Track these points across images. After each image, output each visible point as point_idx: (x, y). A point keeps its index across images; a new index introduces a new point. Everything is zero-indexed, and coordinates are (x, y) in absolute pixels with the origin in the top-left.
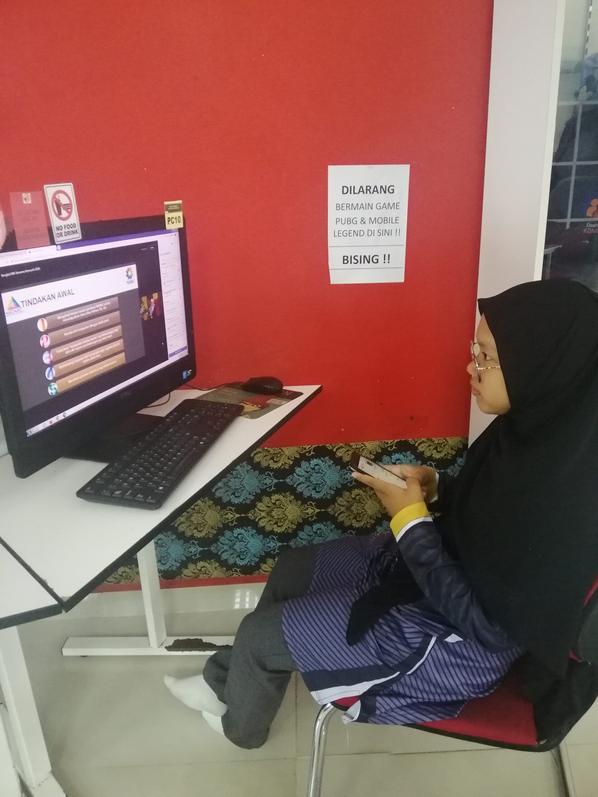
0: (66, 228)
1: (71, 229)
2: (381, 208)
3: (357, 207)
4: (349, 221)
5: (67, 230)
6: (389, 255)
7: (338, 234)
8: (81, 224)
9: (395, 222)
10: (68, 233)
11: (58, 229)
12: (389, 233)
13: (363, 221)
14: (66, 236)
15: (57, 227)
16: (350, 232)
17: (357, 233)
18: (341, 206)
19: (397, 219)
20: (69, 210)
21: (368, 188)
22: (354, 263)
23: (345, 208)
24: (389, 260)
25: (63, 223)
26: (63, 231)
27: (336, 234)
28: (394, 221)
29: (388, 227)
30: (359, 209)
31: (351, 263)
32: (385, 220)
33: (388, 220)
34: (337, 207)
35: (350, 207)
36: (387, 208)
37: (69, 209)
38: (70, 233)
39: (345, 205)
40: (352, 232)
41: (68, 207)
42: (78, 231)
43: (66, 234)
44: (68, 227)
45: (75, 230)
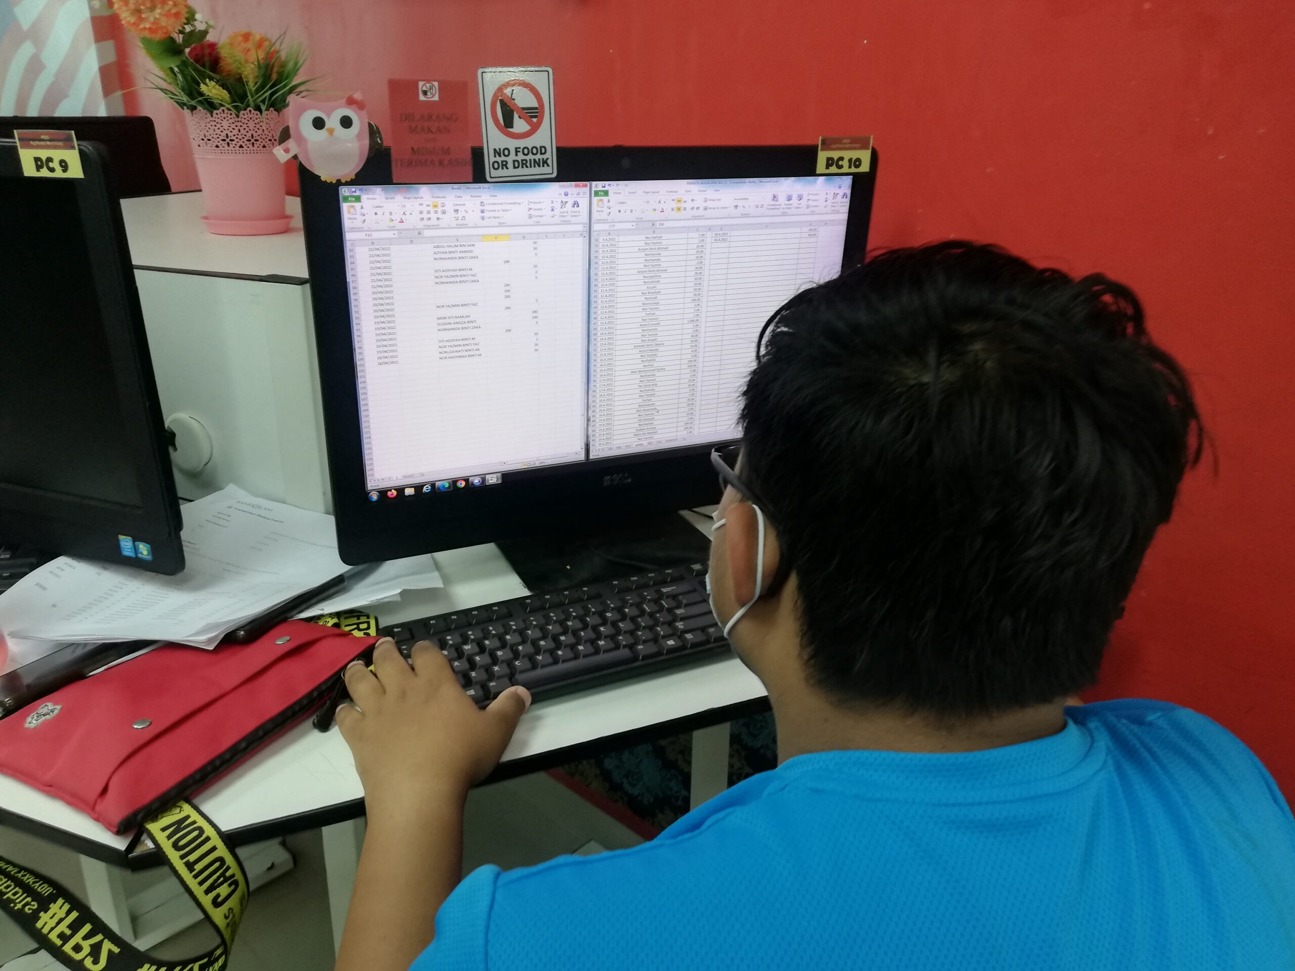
0: (520, 154)
1: (531, 157)
5: (521, 157)
8: (558, 150)
10: (524, 164)
11: (497, 153)
14: (515, 167)
15: (495, 150)
20: (535, 120)
25: (512, 144)
26: (510, 160)
37: (535, 117)
38: (528, 164)
41: (533, 115)
42: (549, 162)
43: (517, 165)
44: (526, 151)
45: (543, 159)
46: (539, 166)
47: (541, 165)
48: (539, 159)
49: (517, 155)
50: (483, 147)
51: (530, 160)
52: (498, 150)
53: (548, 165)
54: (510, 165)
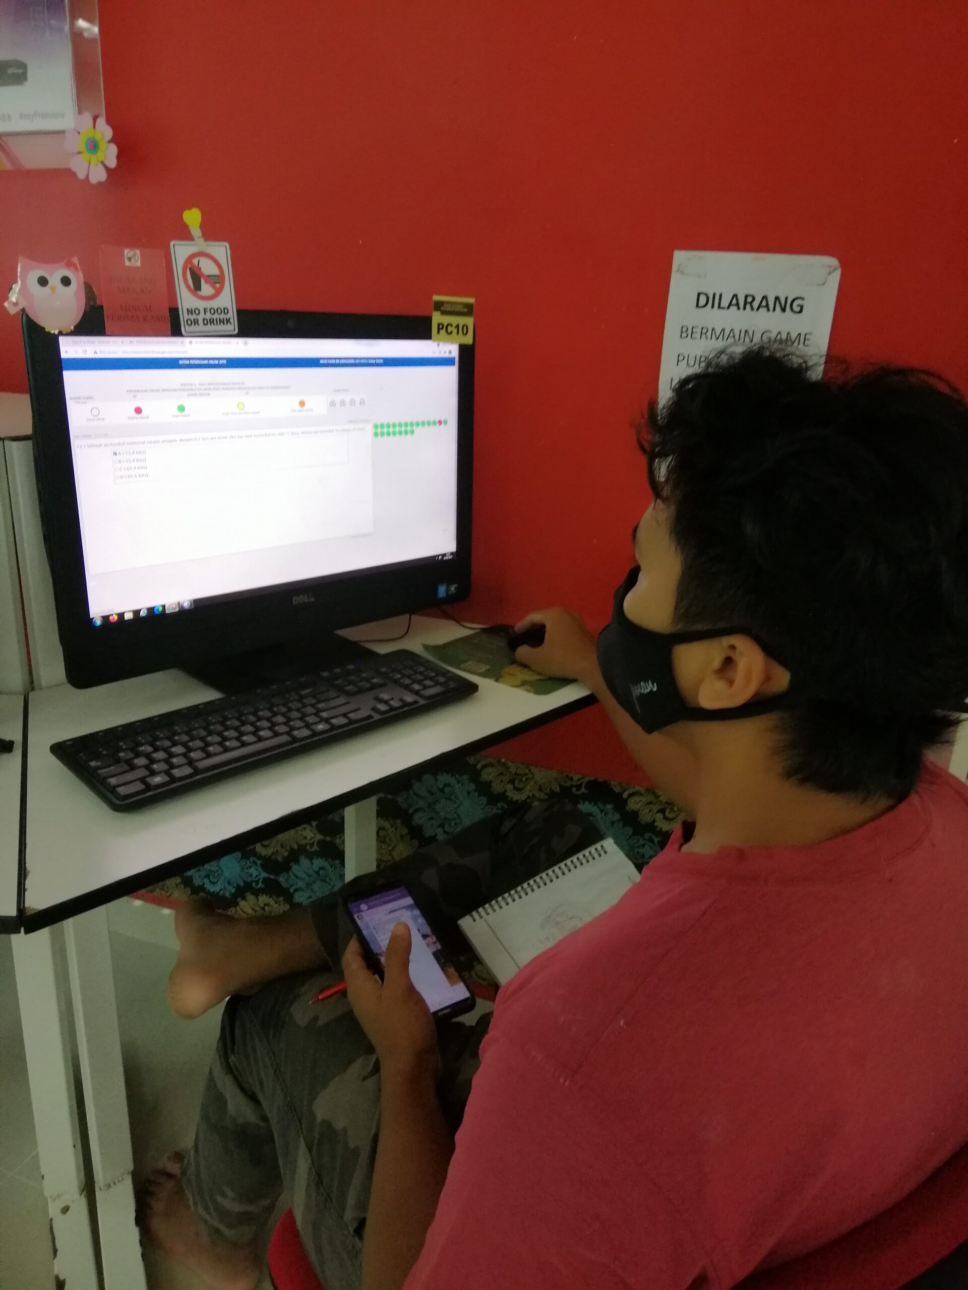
0: (208, 313)
1: (216, 316)
2: (772, 340)
5: (208, 316)
8: (238, 311)
11: (190, 312)
14: (204, 324)
15: (188, 310)
18: (689, 332)
20: (217, 286)
21: (749, 299)
23: (697, 336)
25: (201, 305)
26: (200, 318)
34: (682, 332)
36: (784, 342)
37: (217, 283)
38: (215, 322)
39: (698, 330)
41: (216, 281)
42: (232, 320)
43: (206, 322)
44: (212, 311)
45: (228, 317)
46: (224, 324)
48: (224, 319)
49: (205, 313)
50: (178, 308)
51: (217, 319)
52: (190, 310)
53: (232, 324)
54: (201, 322)
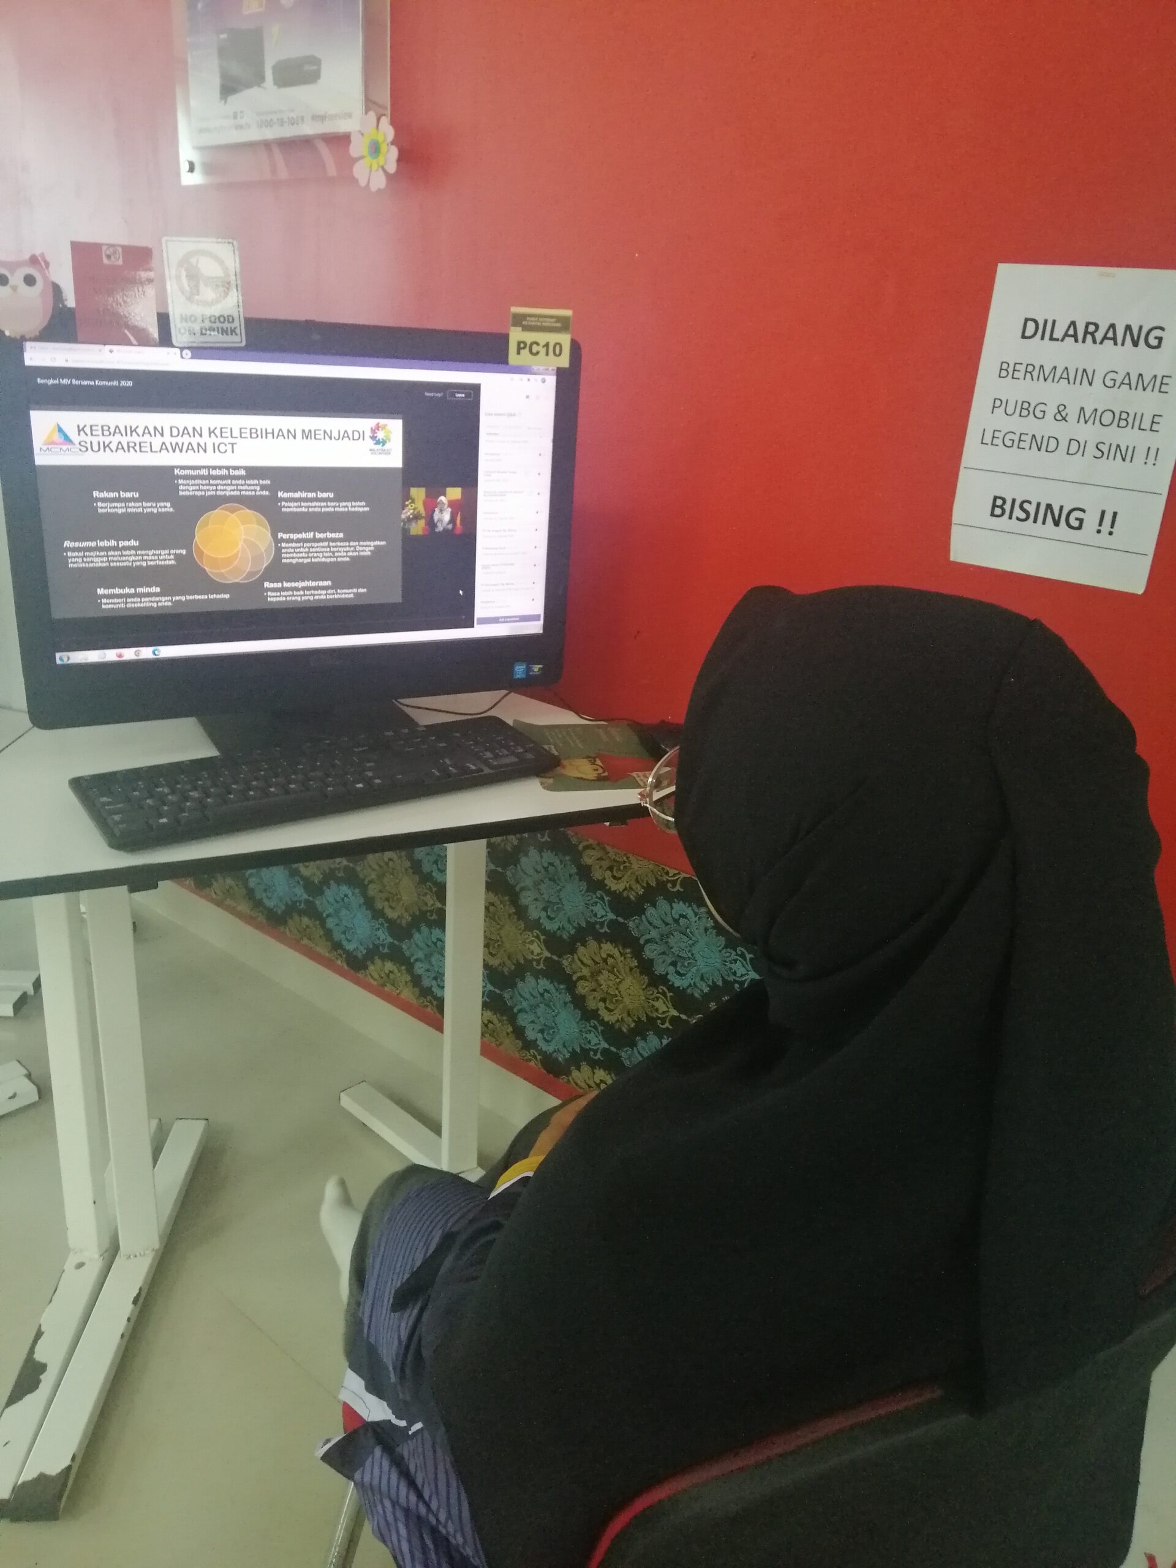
0: (207, 322)
1: (217, 325)
2: (1117, 384)
3: (1052, 374)
4: (1026, 409)
6: (1115, 514)
7: (992, 439)
9: (1148, 428)
10: (211, 331)
11: (184, 319)
12: (1124, 454)
13: (1061, 415)
14: (202, 334)
15: (181, 316)
16: (1023, 437)
17: (1038, 444)
18: (1011, 370)
19: (1156, 419)
21: (1091, 328)
22: (1018, 519)
23: (1020, 375)
24: (1112, 527)
27: (988, 439)
28: (1146, 424)
29: (1127, 437)
30: (1056, 379)
31: (1010, 518)
32: (1122, 419)
33: (1130, 420)
34: (1001, 369)
35: (1035, 374)
36: (1133, 386)
38: (216, 332)
39: (1022, 368)
40: (1028, 438)
41: (219, 284)
42: (238, 331)
44: (213, 319)
45: (231, 328)
46: (227, 334)
47: (229, 333)
48: (227, 328)
49: (203, 322)
50: (169, 313)
51: (218, 328)
52: (184, 317)
53: (236, 334)
